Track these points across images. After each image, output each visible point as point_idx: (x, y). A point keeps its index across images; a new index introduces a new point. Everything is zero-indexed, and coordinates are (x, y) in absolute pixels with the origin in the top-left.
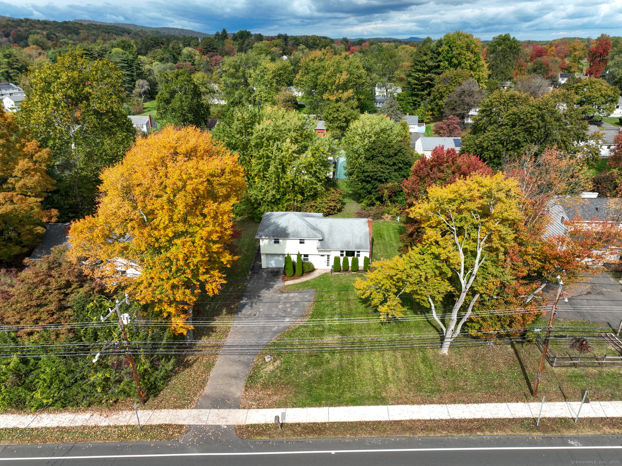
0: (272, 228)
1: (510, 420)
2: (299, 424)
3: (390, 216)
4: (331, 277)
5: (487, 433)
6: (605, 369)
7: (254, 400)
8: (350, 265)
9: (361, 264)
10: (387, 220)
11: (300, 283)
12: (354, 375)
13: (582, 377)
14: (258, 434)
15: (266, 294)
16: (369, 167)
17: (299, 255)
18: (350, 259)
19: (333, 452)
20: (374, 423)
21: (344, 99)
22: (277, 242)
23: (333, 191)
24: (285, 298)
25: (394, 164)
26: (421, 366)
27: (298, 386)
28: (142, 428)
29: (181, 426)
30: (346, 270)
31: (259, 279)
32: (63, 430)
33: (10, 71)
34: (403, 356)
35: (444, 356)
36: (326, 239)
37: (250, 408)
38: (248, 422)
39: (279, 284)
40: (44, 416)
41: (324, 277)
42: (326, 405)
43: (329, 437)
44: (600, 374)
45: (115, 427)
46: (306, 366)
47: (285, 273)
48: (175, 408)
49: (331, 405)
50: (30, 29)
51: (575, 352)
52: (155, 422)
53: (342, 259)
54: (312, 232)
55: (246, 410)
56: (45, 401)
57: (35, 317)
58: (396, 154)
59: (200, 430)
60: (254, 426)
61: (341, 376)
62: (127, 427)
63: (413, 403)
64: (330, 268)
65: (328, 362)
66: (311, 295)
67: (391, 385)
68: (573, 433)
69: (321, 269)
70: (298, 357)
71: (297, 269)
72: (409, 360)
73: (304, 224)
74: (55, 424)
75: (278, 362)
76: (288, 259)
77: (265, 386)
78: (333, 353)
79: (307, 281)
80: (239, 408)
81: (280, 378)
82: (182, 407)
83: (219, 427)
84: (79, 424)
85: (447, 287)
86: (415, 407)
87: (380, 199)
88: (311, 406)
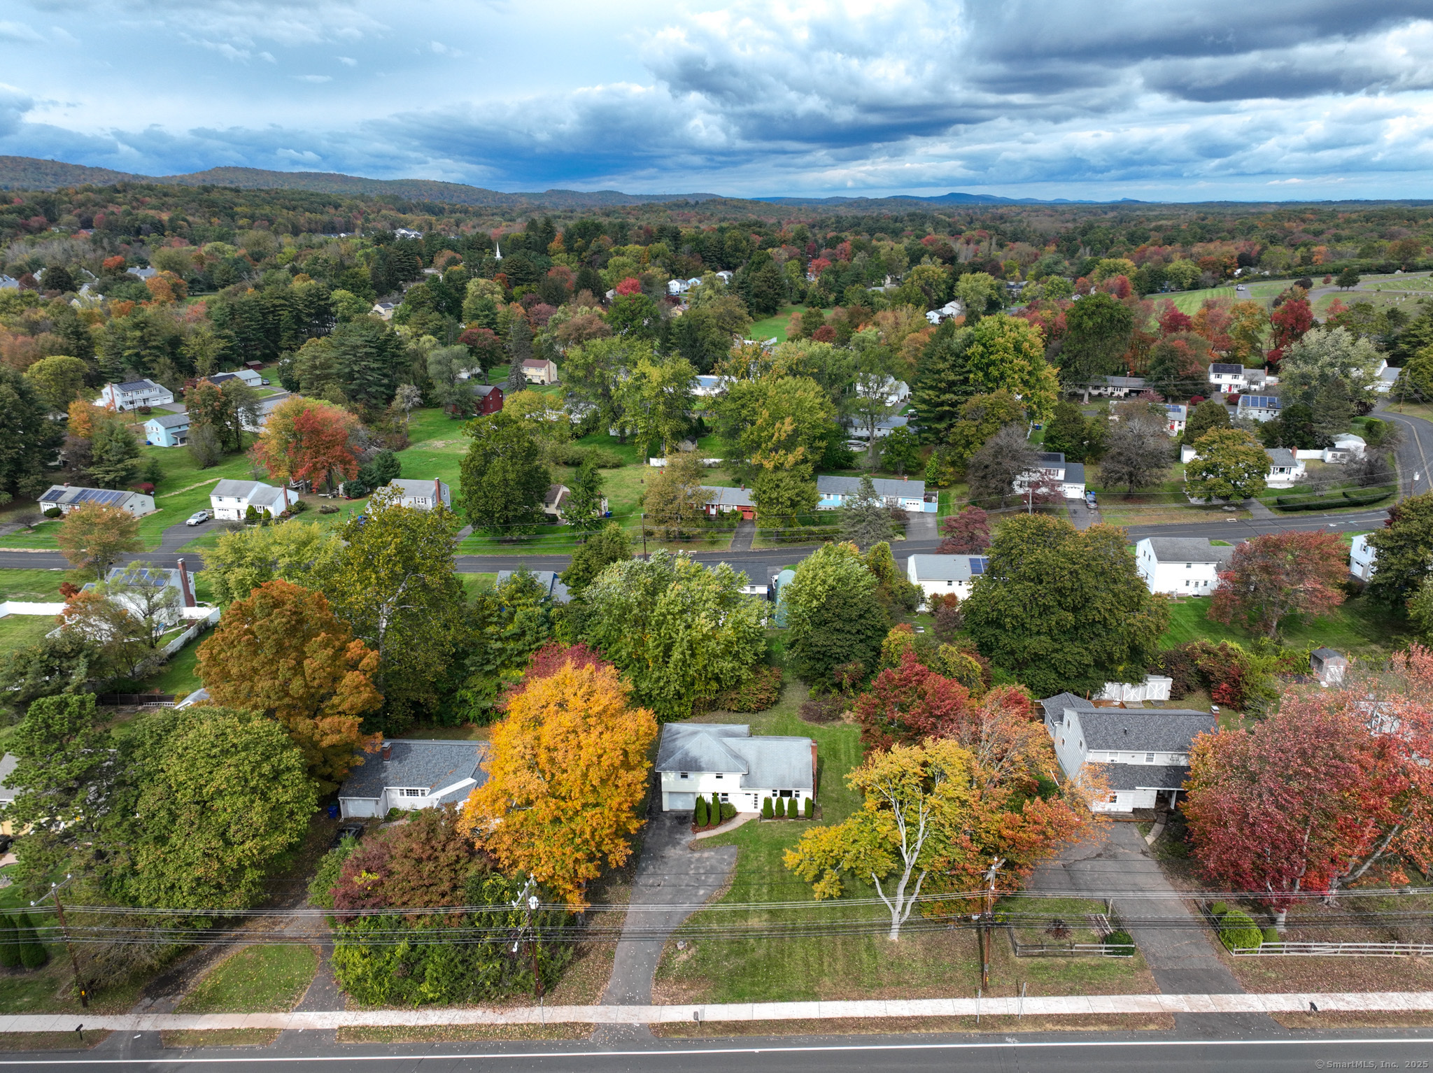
0: (678, 756)
1: (950, 1017)
2: (719, 1023)
3: (852, 715)
4: (760, 826)
5: (923, 1031)
6: (1077, 960)
7: (667, 995)
8: (786, 808)
9: (801, 807)
10: (848, 721)
11: (717, 837)
12: (783, 966)
13: (1046, 968)
14: (676, 1032)
15: (672, 853)
16: (820, 638)
17: (715, 795)
18: (786, 800)
19: (757, 1051)
20: (803, 1021)
21: (787, 466)
22: (684, 776)
23: (766, 673)
24: (698, 860)
25: (858, 632)
26: (864, 956)
27: (717, 979)
28: (546, 1026)
29: (589, 1024)
30: (781, 815)
31: (660, 829)
32: (458, 1029)
33: (143, 353)
34: (844, 943)
35: (892, 943)
36: (752, 773)
37: (664, 1004)
38: (663, 1020)
39: (688, 838)
40: (430, 1012)
41: (750, 825)
42: (750, 1001)
43: (753, 1035)
44: (1068, 966)
45: (515, 1025)
46: (727, 955)
47: (695, 820)
48: (578, 1004)
49: (756, 1001)
50: (133, 208)
51: (1051, 939)
52: (559, 1020)
53: (774, 800)
54: (733, 762)
55: (659, 1007)
56: (431, 995)
57: (426, 898)
58: (861, 616)
59: (610, 1028)
60: (670, 1024)
61: (767, 967)
62: (528, 1025)
63: (848, 999)
64: (758, 811)
65: (753, 950)
66: (731, 856)
67: (826, 979)
68: (1014, 1029)
69: (746, 814)
70: (717, 943)
71: (712, 814)
72: (851, 949)
73: (722, 749)
74: (446, 1022)
75: (693, 950)
76: (700, 800)
77: (679, 980)
78: (759, 938)
79: (727, 833)
80: (650, 1004)
81: (696, 970)
82: (586, 1003)
83: (630, 1026)
84: (472, 1021)
85: (888, 863)
86: (851, 1004)
87: (839, 686)
88: (732, 1002)
